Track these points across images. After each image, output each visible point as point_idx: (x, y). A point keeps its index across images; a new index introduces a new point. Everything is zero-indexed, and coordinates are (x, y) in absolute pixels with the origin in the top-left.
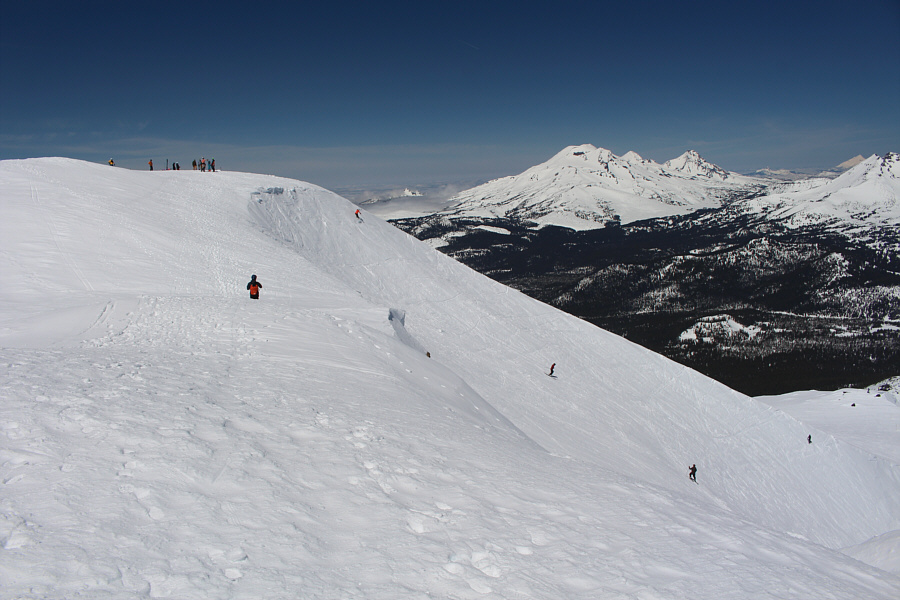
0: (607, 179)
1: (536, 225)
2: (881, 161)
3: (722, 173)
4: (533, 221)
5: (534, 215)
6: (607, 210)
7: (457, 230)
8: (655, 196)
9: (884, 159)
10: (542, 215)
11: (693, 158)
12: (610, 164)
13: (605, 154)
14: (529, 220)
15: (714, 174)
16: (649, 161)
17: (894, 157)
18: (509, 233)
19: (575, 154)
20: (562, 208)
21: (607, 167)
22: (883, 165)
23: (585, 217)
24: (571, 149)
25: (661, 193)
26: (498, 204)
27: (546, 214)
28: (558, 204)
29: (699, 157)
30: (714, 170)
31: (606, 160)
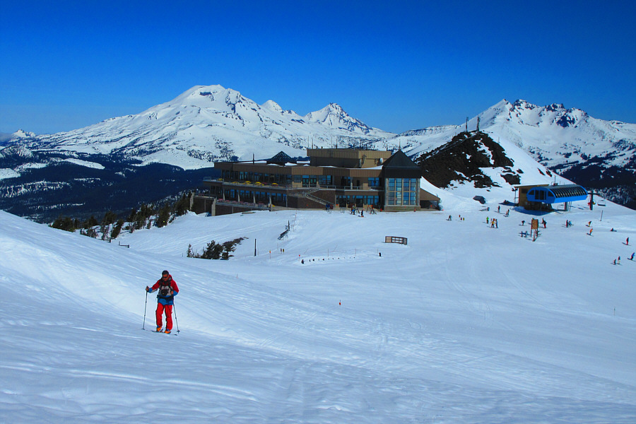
0: (232, 121)
1: (140, 162)
2: (510, 106)
3: (365, 127)
4: (138, 158)
5: (141, 152)
6: (225, 151)
7: (38, 161)
8: (283, 140)
9: (514, 105)
10: (151, 152)
11: (335, 111)
12: (238, 106)
13: (234, 95)
14: (135, 157)
15: (356, 128)
16: (290, 112)
17: (523, 105)
18: (103, 168)
19: (201, 94)
20: (174, 147)
21: (234, 109)
22: (512, 110)
23: (199, 156)
24: (198, 89)
25: (288, 137)
26: (107, 142)
27: (155, 151)
28: (171, 142)
29: (342, 110)
30: (356, 124)
31: (233, 101)
